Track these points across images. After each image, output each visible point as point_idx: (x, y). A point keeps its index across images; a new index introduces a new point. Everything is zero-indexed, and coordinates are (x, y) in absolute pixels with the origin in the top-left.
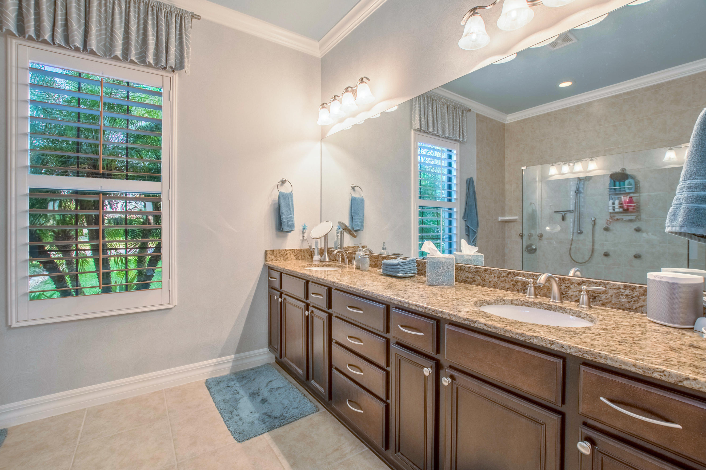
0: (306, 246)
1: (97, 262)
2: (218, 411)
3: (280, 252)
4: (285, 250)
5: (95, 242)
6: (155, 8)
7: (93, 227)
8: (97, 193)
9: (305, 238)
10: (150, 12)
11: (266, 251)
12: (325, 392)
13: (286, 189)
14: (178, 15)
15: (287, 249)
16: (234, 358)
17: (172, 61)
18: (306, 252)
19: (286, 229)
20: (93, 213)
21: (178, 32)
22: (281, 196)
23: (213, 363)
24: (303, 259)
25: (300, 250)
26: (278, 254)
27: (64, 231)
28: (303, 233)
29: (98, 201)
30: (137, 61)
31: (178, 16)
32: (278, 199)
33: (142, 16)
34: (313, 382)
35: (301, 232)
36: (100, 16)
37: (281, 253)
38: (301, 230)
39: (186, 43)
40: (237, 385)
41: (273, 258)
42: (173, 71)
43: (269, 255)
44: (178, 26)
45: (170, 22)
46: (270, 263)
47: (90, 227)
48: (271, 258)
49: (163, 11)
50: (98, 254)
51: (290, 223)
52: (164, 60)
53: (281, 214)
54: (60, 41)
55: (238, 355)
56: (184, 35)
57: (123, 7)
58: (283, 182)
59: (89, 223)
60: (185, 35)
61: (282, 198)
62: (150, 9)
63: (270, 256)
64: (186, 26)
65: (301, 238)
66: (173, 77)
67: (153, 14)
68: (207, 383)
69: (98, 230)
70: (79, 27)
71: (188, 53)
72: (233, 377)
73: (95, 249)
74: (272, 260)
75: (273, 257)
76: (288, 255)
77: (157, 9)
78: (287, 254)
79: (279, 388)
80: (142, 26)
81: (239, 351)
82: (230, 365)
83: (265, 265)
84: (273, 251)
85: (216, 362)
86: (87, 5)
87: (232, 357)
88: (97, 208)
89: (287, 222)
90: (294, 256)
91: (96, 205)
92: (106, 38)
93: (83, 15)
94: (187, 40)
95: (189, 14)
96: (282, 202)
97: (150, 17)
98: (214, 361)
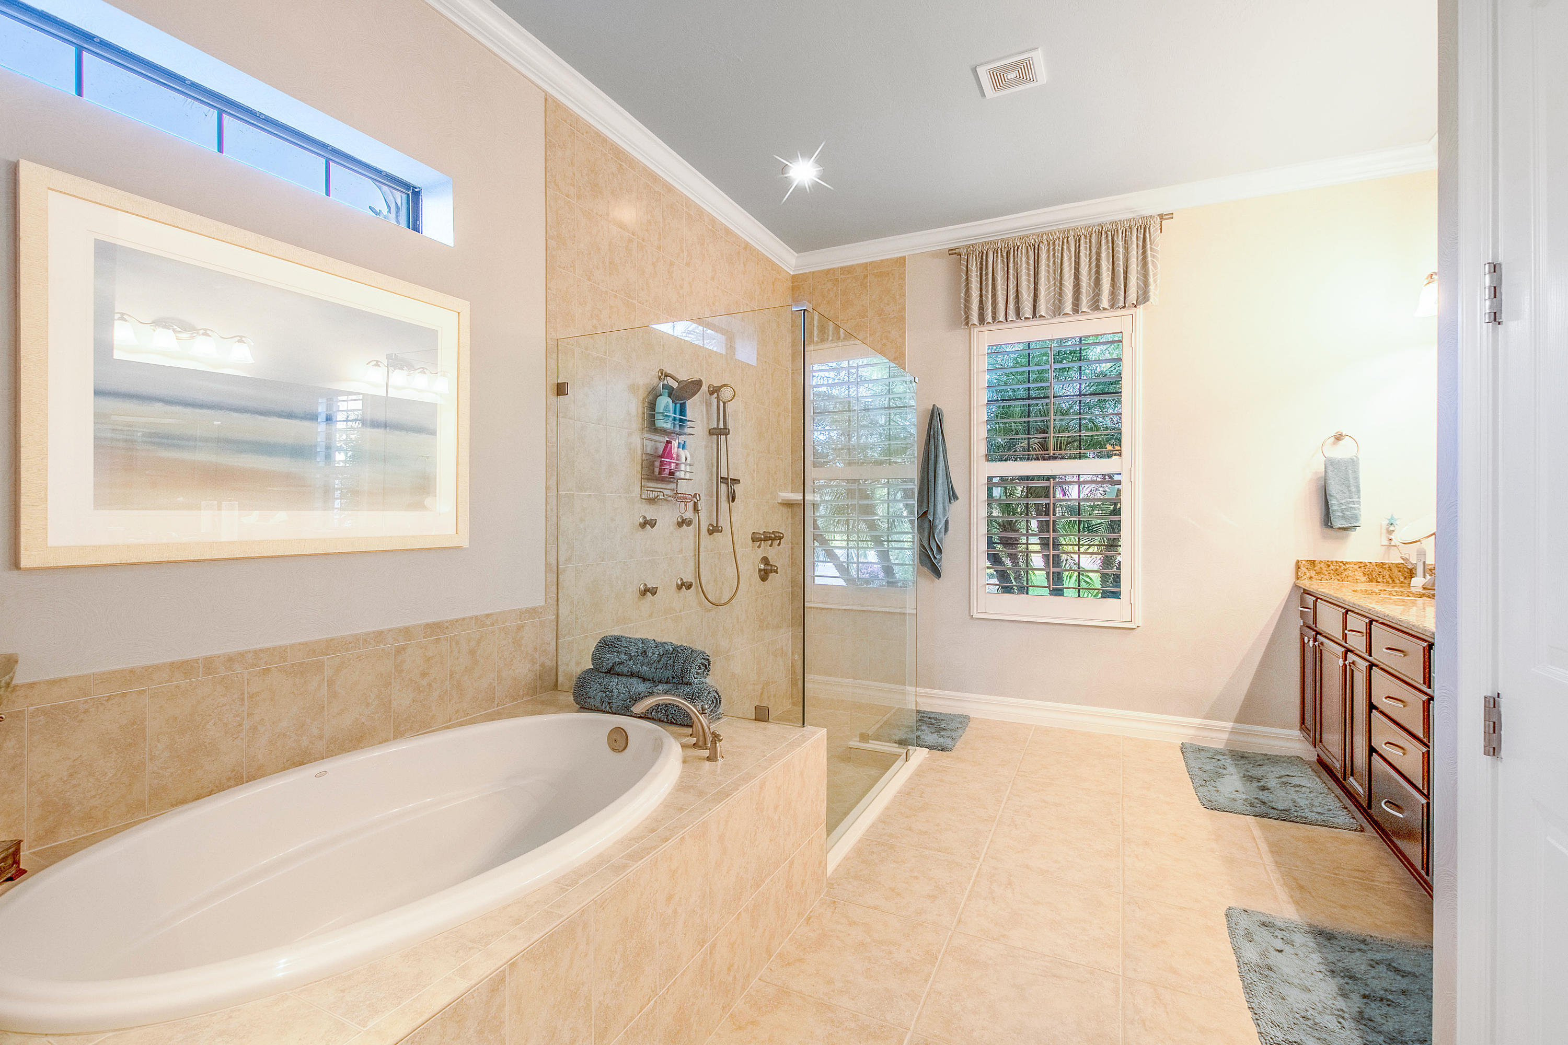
0: (1395, 558)
1: (1046, 558)
2: (1188, 776)
3: (1329, 566)
4: (1342, 562)
5: (1045, 535)
6: (1110, 233)
7: (1043, 518)
8: (1048, 478)
9: (1393, 543)
10: (1104, 241)
11: (1298, 561)
12: (1365, 792)
13: (1341, 452)
14: (1141, 226)
15: (1345, 560)
16: (1232, 728)
17: (1132, 296)
18: (1395, 570)
19: (1338, 523)
20: (1044, 501)
21: (1140, 252)
22: (1331, 464)
23: (1195, 724)
24: (1388, 582)
25: (1381, 565)
26: (1324, 569)
27: (1010, 523)
28: (1390, 532)
29: (1048, 487)
30: (1089, 311)
31: (1141, 229)
32: (1324, 470)
33: (1094, 251)
34: (1351, 779)
35: (1384, 531)
36: (1049, 272)
37: (1332, 567)
38: (1385, 527)
39: (1153, 261)
40: (1228, 762)
41: (1313, 575)
42: (1135, 306)
43: (1303, 569)
44: (1141, 244)
45: (1129, 243)
46: (1305, 583)
47: (1040, 518)
48: (1308, 574)
49: (1120, 232)
50: (1049, 549)
51: (1347, 513)
52: (1122, 299)
53: (1328, 497)
54: (1012, 318)
55: (1238, 726)
56: (1149, 249)
57: (1073, 250)
58: (1339, 438)
59: (1039, 513)
60: (1151, 251)
61: (1330, 468)
62: (1104, 236)
63: (1307, 571)
64: (1152, 237)
65: (1386, 542)
66: (1135, 312)
67: (1107, 242)
68: (1183, 748)
69: (1048, 521)
70: (1029, 296)
71: (1154, 275)
72: (1227, 752)
73: (1045, 544)
74: (1311, 578)
75: (1313, 573)
76: (1349, 572)
77: (1113, 232)
78: (1345, 570)
79: (1300, 785)
80: (1094, 264)
81: (1238, 720)
82: (1225, 736)
83: (1296, 587)
84: (1313, 563)
85: (1200, 724)
86: (1036, 265)
87: (1229, 725)
88: (1047, 496)
89: (1342, 511)
90: (1365, 575)
91: (1046, 492)
92: (1055, 295)
93: (1032, 279)
94: (1154, 256)
95: (1155, 219)
96: (1330, 474)
97: (1104, 247)
98: (1198, 721)
